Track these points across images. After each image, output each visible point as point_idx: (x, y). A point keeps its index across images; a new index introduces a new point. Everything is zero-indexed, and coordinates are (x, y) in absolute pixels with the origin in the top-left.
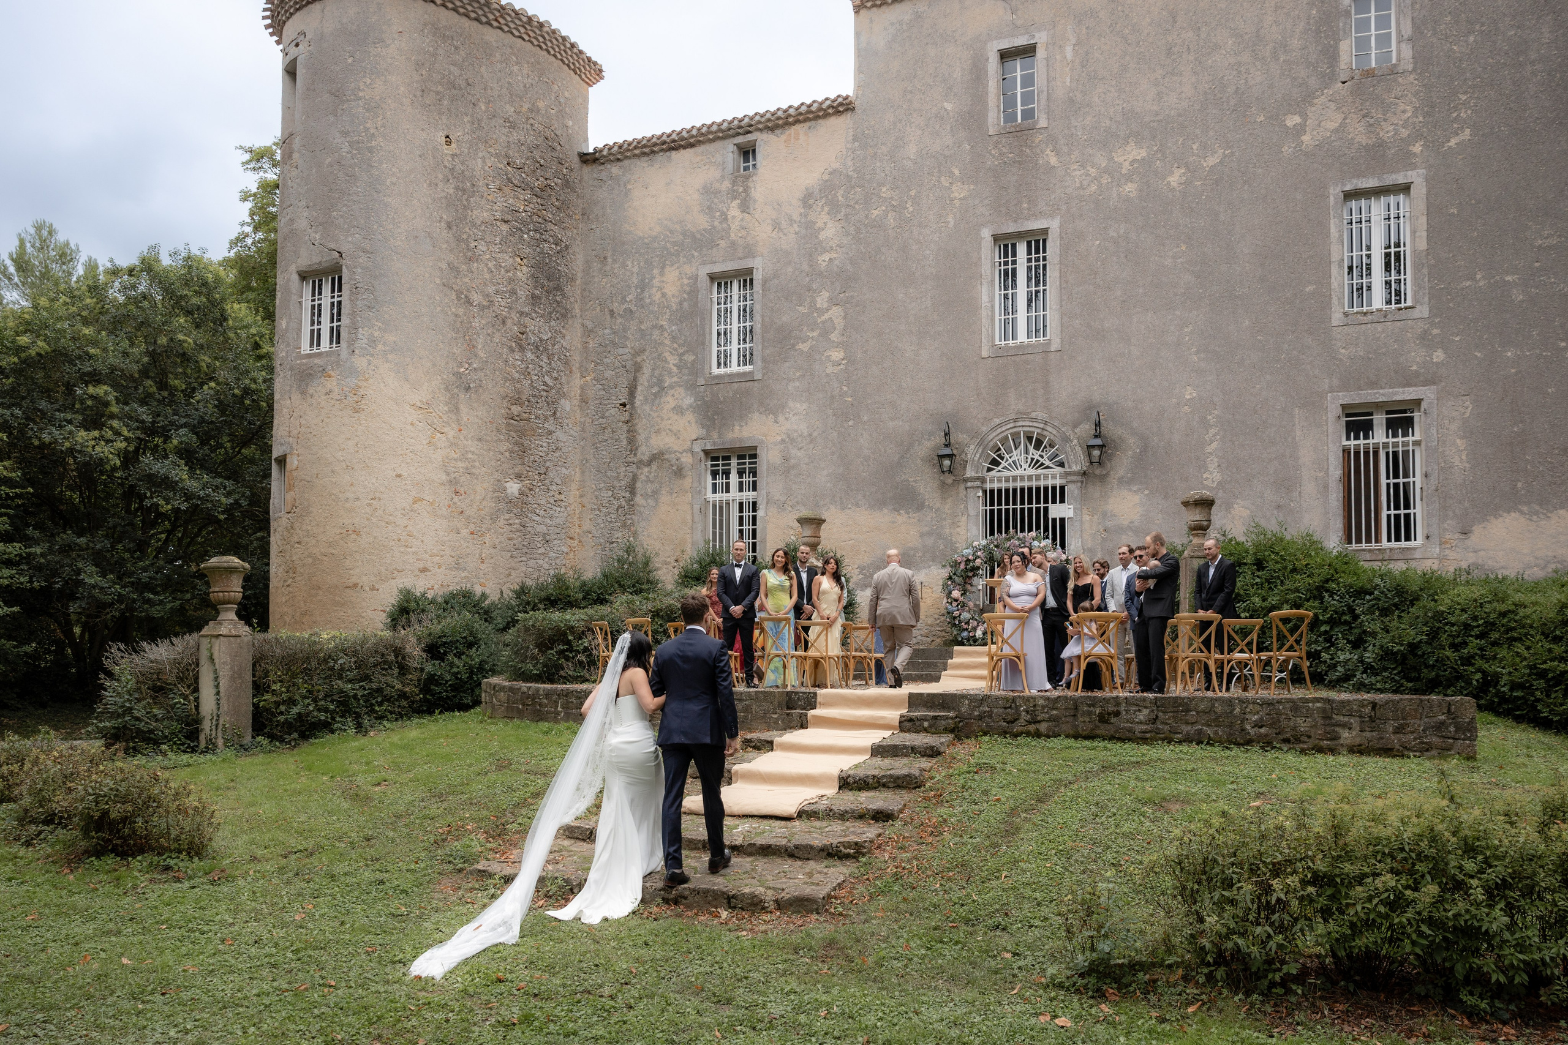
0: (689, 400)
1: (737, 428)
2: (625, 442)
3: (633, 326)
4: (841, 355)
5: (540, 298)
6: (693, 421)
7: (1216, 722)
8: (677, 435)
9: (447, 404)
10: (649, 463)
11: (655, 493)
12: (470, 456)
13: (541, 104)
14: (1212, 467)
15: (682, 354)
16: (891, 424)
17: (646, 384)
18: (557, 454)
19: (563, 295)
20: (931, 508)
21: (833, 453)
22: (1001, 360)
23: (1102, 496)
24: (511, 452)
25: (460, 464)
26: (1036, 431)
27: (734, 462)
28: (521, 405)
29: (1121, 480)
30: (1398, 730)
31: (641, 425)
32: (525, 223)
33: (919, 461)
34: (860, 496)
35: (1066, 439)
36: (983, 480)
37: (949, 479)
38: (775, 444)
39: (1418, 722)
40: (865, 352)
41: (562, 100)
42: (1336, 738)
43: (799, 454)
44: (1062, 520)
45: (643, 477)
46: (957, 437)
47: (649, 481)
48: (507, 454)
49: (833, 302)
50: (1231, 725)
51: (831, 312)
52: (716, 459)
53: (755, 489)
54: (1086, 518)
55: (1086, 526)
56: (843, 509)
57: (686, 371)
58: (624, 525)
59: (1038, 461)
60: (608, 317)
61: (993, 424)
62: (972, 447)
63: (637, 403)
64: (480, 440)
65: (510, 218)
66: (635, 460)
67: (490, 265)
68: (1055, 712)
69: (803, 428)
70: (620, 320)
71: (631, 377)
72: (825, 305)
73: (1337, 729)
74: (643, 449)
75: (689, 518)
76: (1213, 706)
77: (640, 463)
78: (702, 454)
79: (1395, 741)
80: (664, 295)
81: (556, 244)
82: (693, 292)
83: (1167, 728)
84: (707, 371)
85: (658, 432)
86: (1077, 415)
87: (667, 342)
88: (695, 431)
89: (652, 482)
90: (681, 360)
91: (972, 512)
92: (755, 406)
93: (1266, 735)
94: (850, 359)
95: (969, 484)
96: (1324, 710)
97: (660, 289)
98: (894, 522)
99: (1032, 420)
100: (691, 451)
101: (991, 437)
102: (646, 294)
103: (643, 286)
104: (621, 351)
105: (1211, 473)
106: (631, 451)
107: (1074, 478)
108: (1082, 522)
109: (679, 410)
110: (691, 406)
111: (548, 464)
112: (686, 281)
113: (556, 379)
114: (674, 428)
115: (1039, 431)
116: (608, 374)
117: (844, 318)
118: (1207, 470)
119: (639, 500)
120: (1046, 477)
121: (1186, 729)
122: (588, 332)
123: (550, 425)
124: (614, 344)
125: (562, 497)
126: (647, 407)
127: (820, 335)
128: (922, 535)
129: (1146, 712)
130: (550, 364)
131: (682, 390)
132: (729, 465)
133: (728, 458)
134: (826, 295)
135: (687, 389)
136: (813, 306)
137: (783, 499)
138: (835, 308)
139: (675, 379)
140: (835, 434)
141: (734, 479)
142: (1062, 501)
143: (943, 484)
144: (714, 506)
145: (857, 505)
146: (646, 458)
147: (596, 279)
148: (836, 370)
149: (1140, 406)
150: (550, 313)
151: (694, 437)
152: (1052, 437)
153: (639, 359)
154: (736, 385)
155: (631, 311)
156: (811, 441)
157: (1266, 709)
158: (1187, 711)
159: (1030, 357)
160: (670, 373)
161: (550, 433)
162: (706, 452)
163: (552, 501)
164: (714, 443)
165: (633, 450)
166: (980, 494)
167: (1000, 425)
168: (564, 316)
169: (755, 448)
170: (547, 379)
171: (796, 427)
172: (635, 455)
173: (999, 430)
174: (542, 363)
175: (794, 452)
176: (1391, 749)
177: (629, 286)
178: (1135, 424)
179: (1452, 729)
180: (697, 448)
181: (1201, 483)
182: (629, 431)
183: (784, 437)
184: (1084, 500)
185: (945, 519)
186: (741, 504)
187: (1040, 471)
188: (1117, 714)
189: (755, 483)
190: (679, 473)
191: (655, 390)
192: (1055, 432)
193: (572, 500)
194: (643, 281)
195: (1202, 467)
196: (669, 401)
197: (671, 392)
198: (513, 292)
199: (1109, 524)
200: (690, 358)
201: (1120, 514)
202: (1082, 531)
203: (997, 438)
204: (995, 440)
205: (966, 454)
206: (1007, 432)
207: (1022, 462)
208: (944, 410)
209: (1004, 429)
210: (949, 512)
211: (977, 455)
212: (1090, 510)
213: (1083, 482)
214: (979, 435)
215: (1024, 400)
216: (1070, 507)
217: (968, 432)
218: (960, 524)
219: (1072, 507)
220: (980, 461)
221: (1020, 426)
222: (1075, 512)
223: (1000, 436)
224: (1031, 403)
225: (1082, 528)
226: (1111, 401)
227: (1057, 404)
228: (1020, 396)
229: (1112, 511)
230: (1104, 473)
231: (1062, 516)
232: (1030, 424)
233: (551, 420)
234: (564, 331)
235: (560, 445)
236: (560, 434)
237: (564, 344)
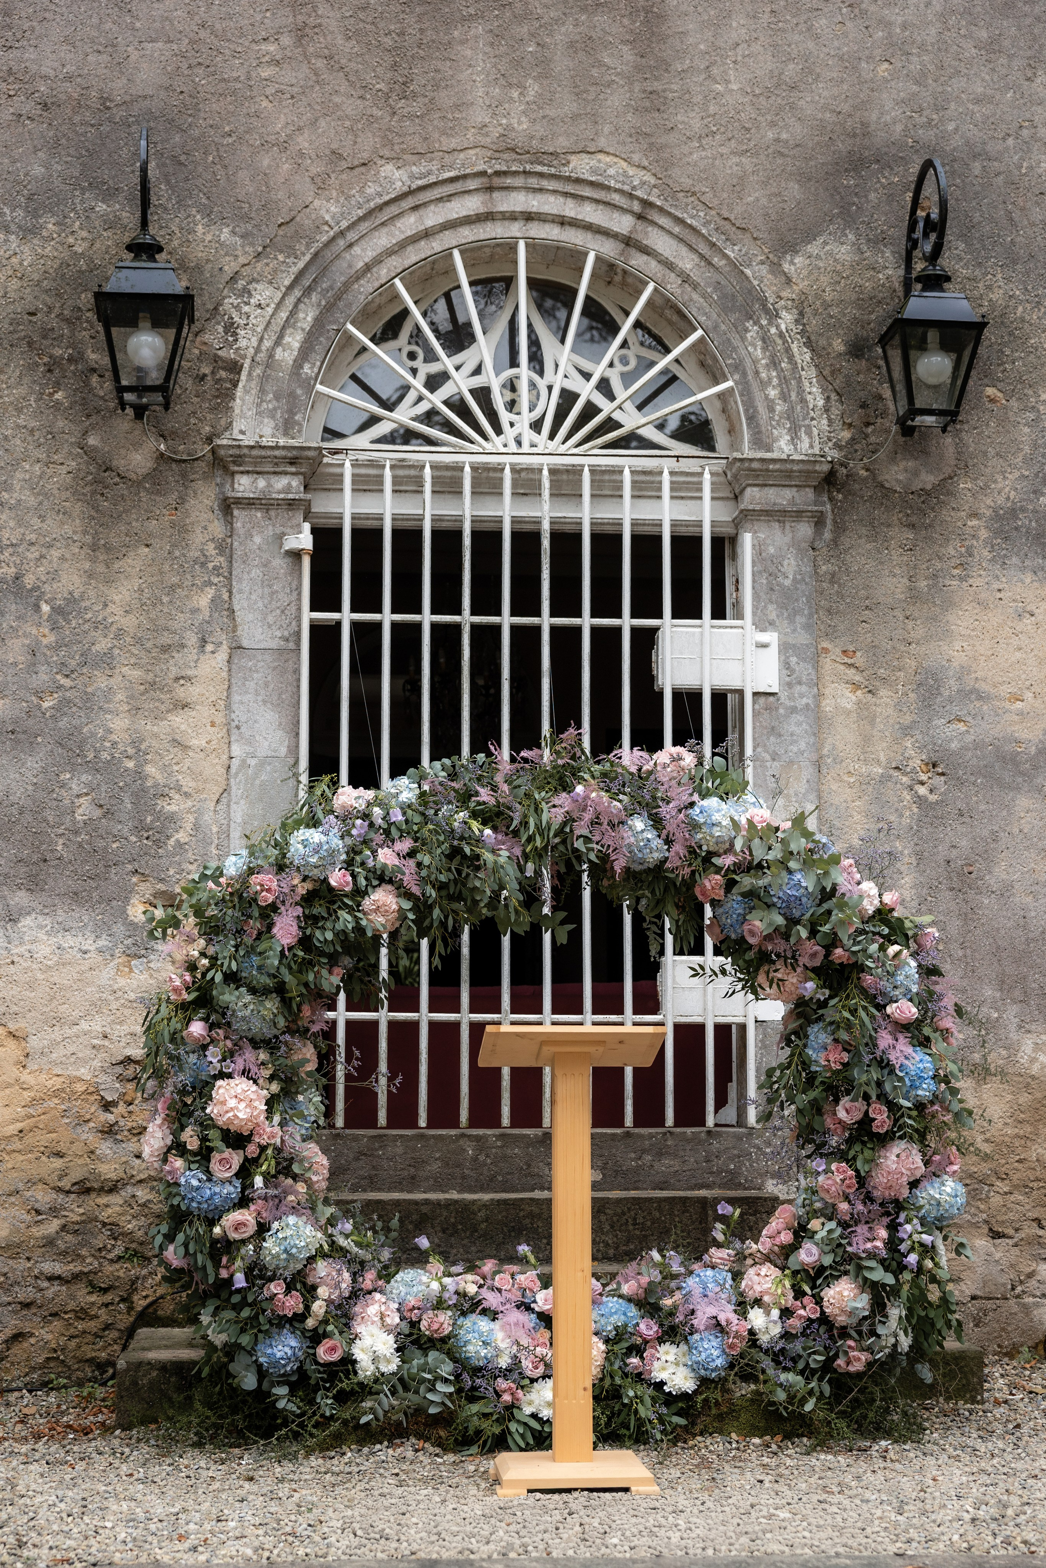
20: (28, 596)
23: (914, 596)
26: (598, 249)
29: (1004, 523)
35: (744, 302)
36: (315, 472)
37: (136, 452)
44: (729, 702)
54: (843, 696)
59: (590, 410)
62: (263, 293)
86: (794, 190)
91: (256, 632)
95: (243, 485)
99: (573, 187)
101: (363, 254)
107: (782, 496)
108: (816, 715)
115: (609, 249)
120: (646, 486)
142: (719, 613)
143: (101, 479)
152: (673, 286)
166: (304, 540)
167: (406, 199)
173: (409, 225)
184: (830, 603)
185: (106, 661)
187: (608, 457)
192: (687, 262)
199: (952, 734)
201: (1005, 690)
202: (818, 765)
203: (396, 263)
204: (383, 273)
205: (231, 328)
206: (449, 239)
207: (511, 405)
208: (118, 87)
209: (433, 217)
210: (129, 622)
211: (294, 340)
212: (859, 659)
213: (819, 522)
214: (297, 236)
215: (533, 88)
216: (764, 637)
217: (247, 218)
218: (192, 692)
219: (771, 637)
220: (307, 369)
221: (512, 217)
222: (786, 665)
223: (413, 256)
224: (570, 106)
225: (818, 747)
226: (957, 141)
227: (697, 125)
228: (517, 63)
229: (964, 671)
230: (928, 480)
231: (727, 679)
232: (570, 209)
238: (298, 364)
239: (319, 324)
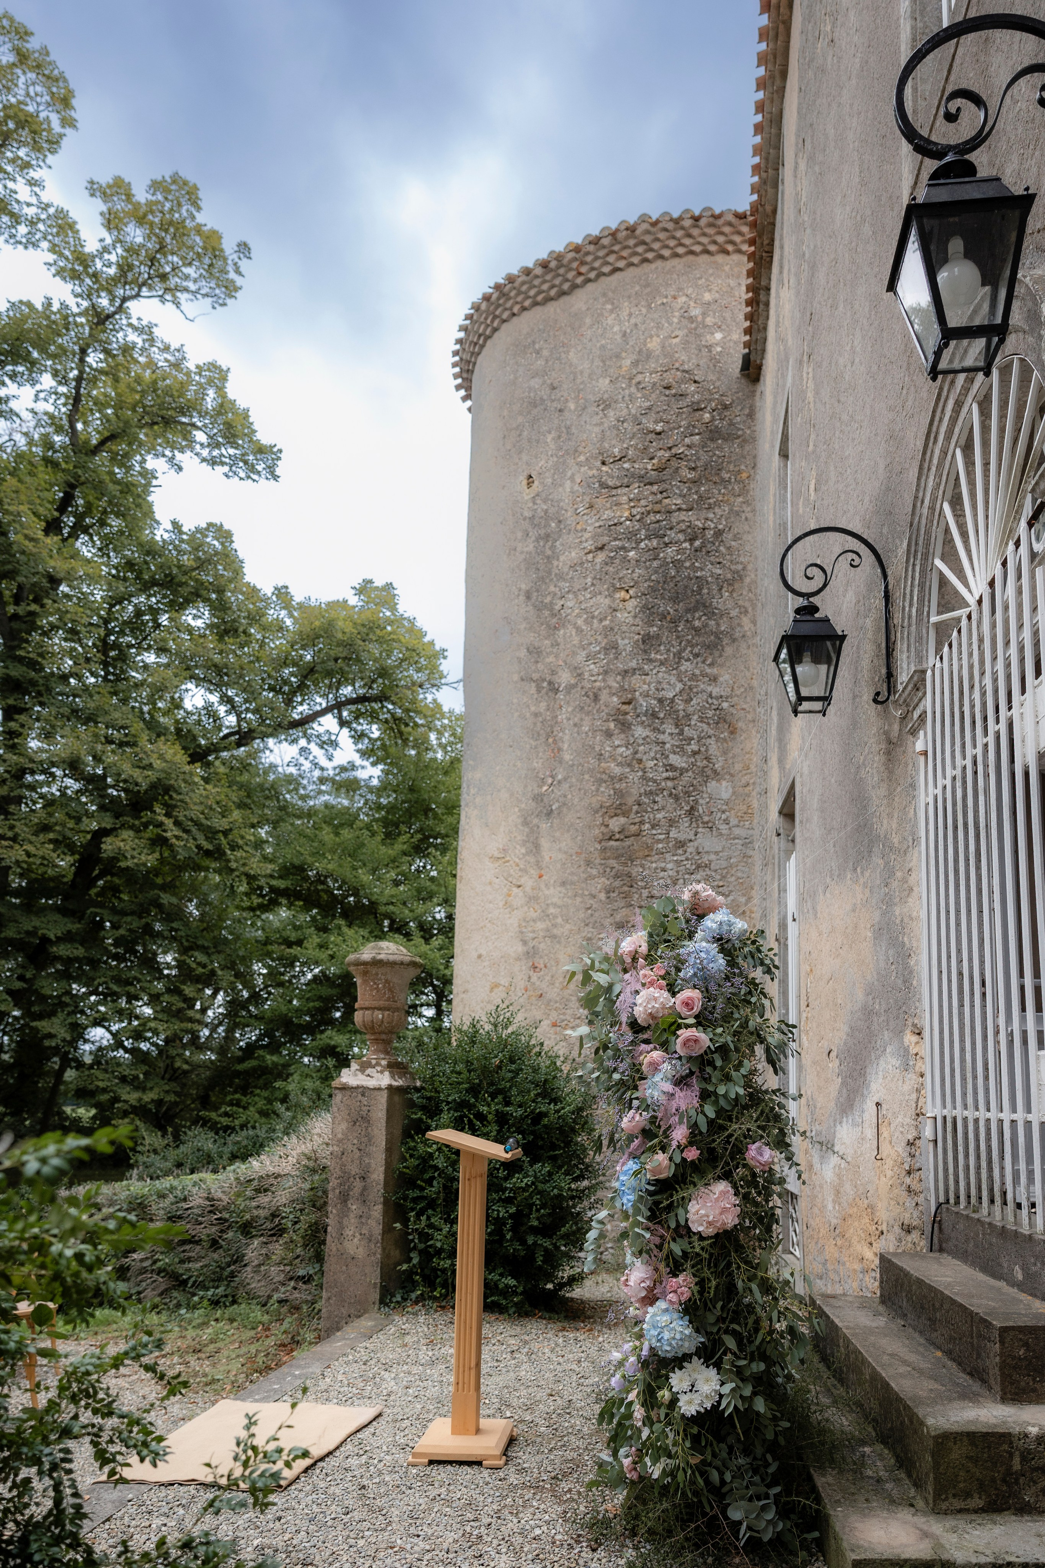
5: (660, 637)
9: (524, 843)
12: (552, 910)
13: (654, 344)
19: (712, 613)
24: (608, 891)
25: (540, 925)
28: (625, 814)
32: (631, 535)
41: (696, 312)
48: (603, 896)
64: (563, 884)
65: (606, 539)
67: (580, 622)
81: (692, 540)
113: (695, 753)
123: (683, 831)
130: (681, 733)
150: (681, 652)
161: (681, 844)
168: (713, 646)
170: (676, 760)
174: (662, 737)
198: (611, 648)
233: (685, 823)
234: (714, 671)
235: (705, 859)
236: (707, 842)
237: (716, 691)
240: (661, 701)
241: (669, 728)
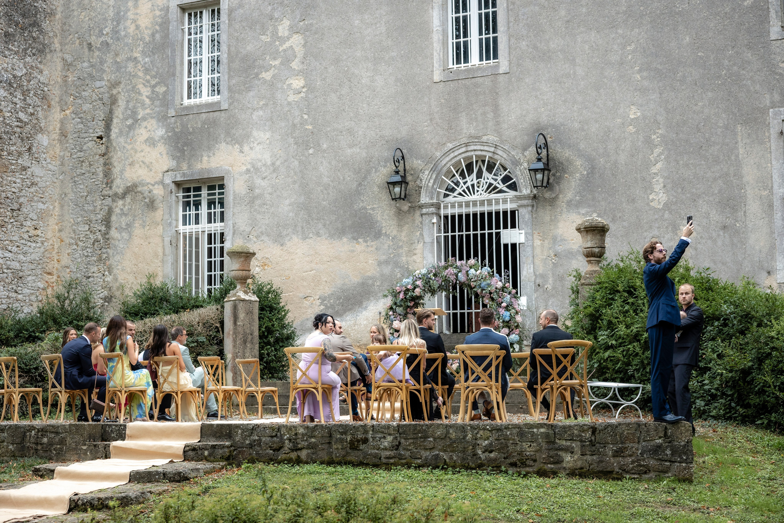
0: (161, 132)
1: (205, 158)
2: (101, 175)
3: (109, 58)
4: (302, 83)
5: (14, 36)
6: (164, 152)
7: (451, 447)
8: (149, 167)
10: (123, 196)
11: (129, 226)
14: (658, 187)
15: (154, 86)
16: (349, 151)
17: (121, 116)
18: (32, 190)
19: (41, 31)
20: (388, 236)
21: (294, 182)
22: (452, 84)
23: (551, 220)
26: (488, 155)
27: (204, 192)
29: (569, 203)
30: (617, 454)
31: (116, 157)
33: (376, 189)
34: (320, 226)
35: (516, 163)
36: (438, 206)
37: (405, 206)
38: (241, 174)
39: (636, 446)
40: (324, 79)
42: (559, 461)
43: (264, 183)
44: (514, 246)
45: (117, 211)
46: (414, 163)
47: (123, 214)
49: (294, 30)
50: (464, 451)
51: (292, 40)
52: (188, 190)
53: (222, 220)
54: (538, 243)
55: (538, 251)
56: (305, 238)
57: (158, 103)
58: (100, 260)
59: (491, 185)
60: (86, 50)
61: (446, 149)
62: (427, 172)
63: (113, 135)
66: (111, 193)
68: (313, 440)
69: (267, 158)
70: (97, 53)
71: (107, 109)
72: (286, 34)
73: (560, 453)
74: (118, 182)
75: (160, 250)
76: (448, 432)
77: (116, 197)
78: (173, 186)
79: (615, 464)
80: (137, 27)
82: (165, 24)
83: (408, 453)
84: (177, 102)
85: (132, 164)
86: (526, 138)
87: (141, 74)
88: (166, 163)
89: (126, 215)
90: (153, 92)
91: (427, 239)
92: (222, 136)
93: (495, 460)
94: (310, 87)
95: (424, 211)
96: (547, 435)
97: (134, 21)
98: (353, 251)
99: (483, 143)
100: (162, 182)
102: (121, 27)
103: (119, 19)
104: (98, 84)
105: (657, 194)
106: (107, 184)
107: (525, 202)
108: (533, 247)
109: (151, 142)
110: (162, 137)
111: (22, 200)
112: (158, 13)
113: (32, 114)
114: (147, 160)
115: (490, 155)
116: (87, 107)
117: (304, 46)
118: (652, 191)
119: (113, 233)
120: (497, 202)
121: (425, 454)
122: (68, 66)
123: (25, 160)
124: (92, 77)
125: (38, 232)
126: (122, 140)
127: (282, 63)
128: (380, 264)
129: (390, 438)
130: (25, 100)
131: (154, 122)
132: (200, 196)
133: (198, 189)
134: (286, 23)
135: (159, 120)
136: (275, 34)
137: (248, 229)
138: (295, 36)
139: (148, 111)
140: (296, 163)
141: (204, 210)
142: (513, 226)
143: (399, 212)
144: (185, 237)
145: (318, 234)
146: (120, 191)
147: (76, 13)
148: (297, 98)
149: (586, 127)
150: (25, 50)
151: (165, 169)
152: (503, 162)
153: (114, 92)
154: (204, 116)
155: (107, 44)
156: (274, 171)
157: (495, 435)
158: (425, 437)
159: (480, 80)
160: (143, 104)
161: (24, 169)
162: (178, 184)
163: (26, 236)
164: (184, 174)
165: (109, 183)
166: (434, 220)
167: (452, 150)
168: (41, 51)
169: (222, 178)
170: (22, 115)
171: (260, 157)
172: (111, 187)
173: (452, 155)
174: (15, 100)
175: (258, 182)
176: (611, 472)
177: (105, 19)
178: (582, 146)
179: (668, 452)
180: (168, 180)
181: (648, 204)
182: (105, 164)
183: (249, 167)
184: (535, 223)
185: (401, 247)
186: (210, 236)
187: (493, 196)
188: (365, 441)
189: (222, 213)
190: (151, 205)
191: (129, 122)
192: (505, 156)
193: (50, 234)
194: (118, 13)
195: (649, 188)
196: (142, 133)
197: (144, 124)
199: (559, 249)
200: (161, 89)
201: (570, 238)
202: (533, 257)
203: (450, 163)
204: (448, 165)
205: (421, 180)
206: (460, 157)
207: (478, 187)
208: (399, 136)
209: (456, 153)
210: (405, 239)
211: (432, 181)
212: (541, 234)
213: (533, 206)
214: (433, 160)
215: (475, 124)
216: (521, 232)
217: (423, 158)
218: (416, 252)
219: (523, 231)
220: (435, 187)
221: (472, 151)
222: (526, 237)
223: (454, 161)
224: (482, 126)
225: (533, 253)
226: (558, 123)
227: (506, 127)
228: (471, 119)
229: (562, 235)
230: (554, 196)
231: (513, 241)
232: (482, 148)
233: (26, 156)
234: (41, 66)
235: (36, 180)
236: (36, 169)
237: (42, 79)
238: (433, 186)
239: (436, 177)
240: (15, 77)
241: (19, 96)
